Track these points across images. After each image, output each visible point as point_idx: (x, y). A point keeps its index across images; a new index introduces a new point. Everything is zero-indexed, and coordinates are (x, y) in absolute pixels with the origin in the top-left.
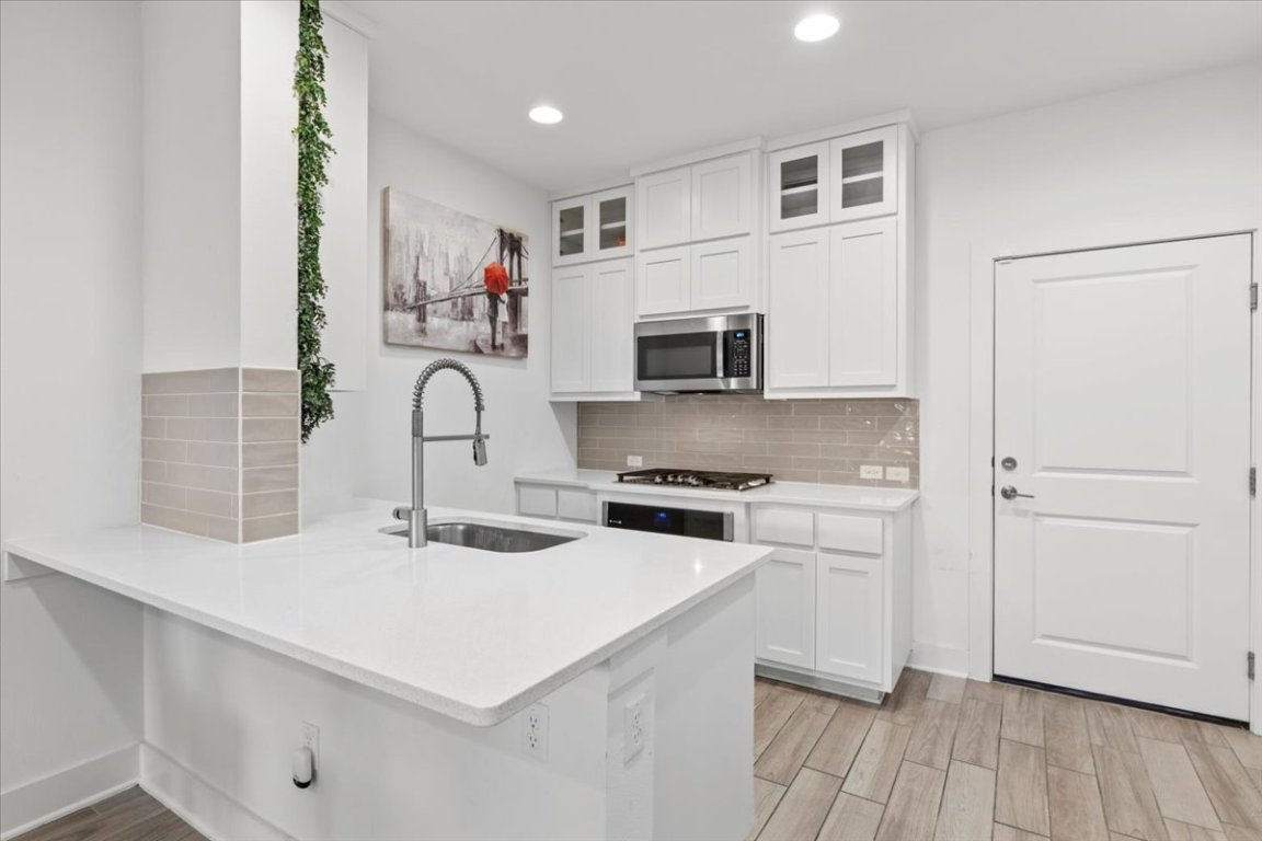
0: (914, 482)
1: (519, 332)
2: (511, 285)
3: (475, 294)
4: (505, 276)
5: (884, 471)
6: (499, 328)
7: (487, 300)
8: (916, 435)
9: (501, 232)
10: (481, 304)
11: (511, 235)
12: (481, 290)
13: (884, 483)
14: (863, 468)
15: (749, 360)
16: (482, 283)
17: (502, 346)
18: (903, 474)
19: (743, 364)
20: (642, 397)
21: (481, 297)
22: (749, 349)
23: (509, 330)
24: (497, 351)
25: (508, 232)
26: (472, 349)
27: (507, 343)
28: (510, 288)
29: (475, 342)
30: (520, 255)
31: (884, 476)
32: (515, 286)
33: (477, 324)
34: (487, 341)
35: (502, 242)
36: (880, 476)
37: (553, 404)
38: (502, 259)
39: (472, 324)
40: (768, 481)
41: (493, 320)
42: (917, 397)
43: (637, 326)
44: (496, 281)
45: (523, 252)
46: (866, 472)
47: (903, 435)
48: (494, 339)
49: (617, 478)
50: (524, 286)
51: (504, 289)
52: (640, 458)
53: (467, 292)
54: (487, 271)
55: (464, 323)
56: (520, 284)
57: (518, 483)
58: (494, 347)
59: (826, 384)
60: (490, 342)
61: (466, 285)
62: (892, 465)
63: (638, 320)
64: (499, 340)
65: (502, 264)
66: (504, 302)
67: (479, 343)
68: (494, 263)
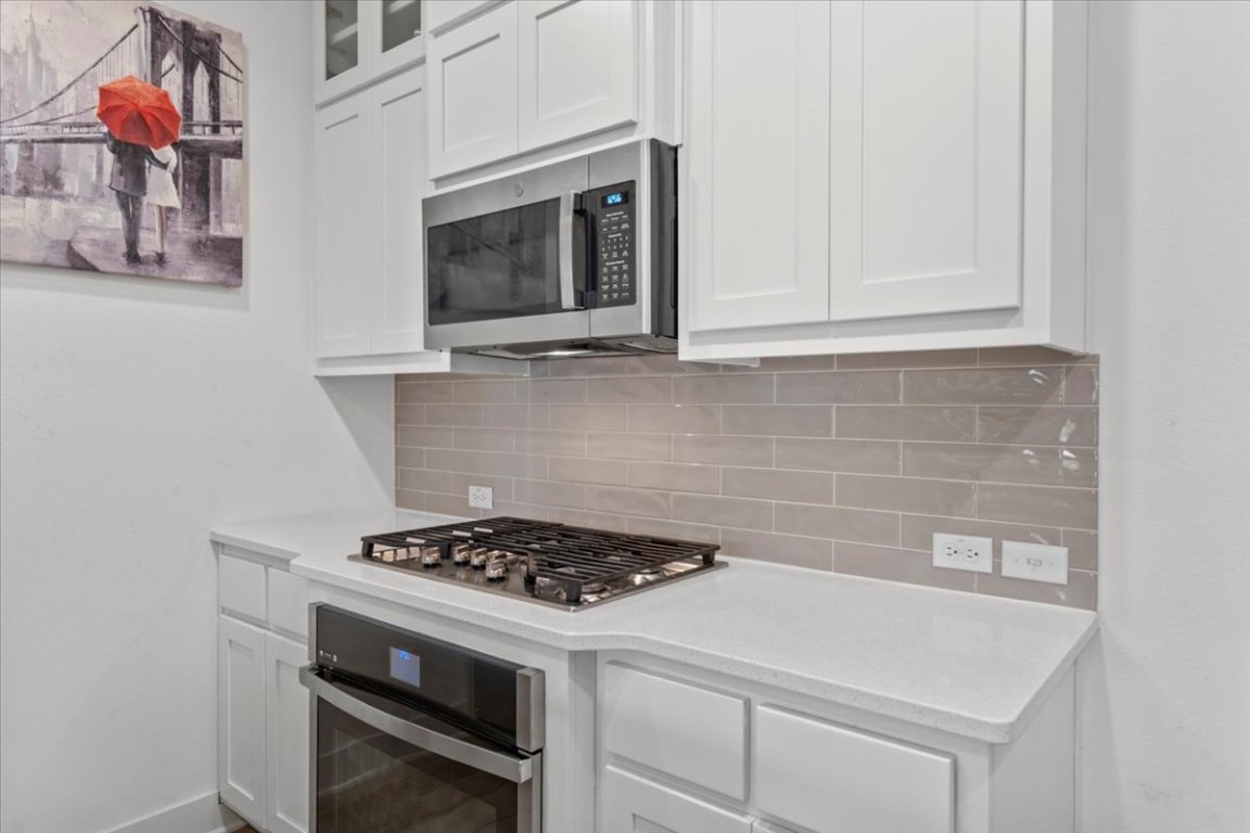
0: (1082, 589)
1: (214, 231)
2: (188, 129)
3: (61, 141)
4: (171, 112)
5: (997, 551)
6: (149, 217)
7: (109, 157)
8: (1089, 459)
9: (155, 16)
10: (92, 165)
11: (187, 27)
12: (92, 133)
13: (995, 582)
14: (941, 540)
15: (632, 260)
16: (93, 116)
17: (161, 259)
18: (1053, 564)
19: (620, 273)
20: (453, 363)
21: (91, 149)
22: (631, 233)
23: (183, 228)
24: (142, 269)
25: (178, 19)
26: (59, 258)
27: (177, 252)
28: (182, 137)
29: (69, 245)
30: (214, 72)
31: (997, 566)
32: (202, 135)
33: (73, 205)
34: (108, 246)
35: (156, 36)
36: (985, 565)
37: (326, 381)
38: (157, 75)
39: (55, 205)
40: (708, 563)
41: (130, 199)
42: (1091, 351)
43: (429, 205)
44: (140, 119)
45: (225, 65)
46: (947, 549)
47: (1050, 454)
48: (132, 244)
49: (358, 549)
50: (226, 135)
51: (166, 137)
52: (488, 491)
53: (39, 133)
54: (105, 93)
55: (31, 202)
56: (216, 130)
57: (218, 545)
58: (133, 257)
59: (823, 317)
60: (123, 247)
61: (34, 117)
62: (1022, 536)
63: (433, 192)
64: (149, 244)
65: (157, 83)
66: (165, 166)
67: (84, 248)
68: (130, 79)
